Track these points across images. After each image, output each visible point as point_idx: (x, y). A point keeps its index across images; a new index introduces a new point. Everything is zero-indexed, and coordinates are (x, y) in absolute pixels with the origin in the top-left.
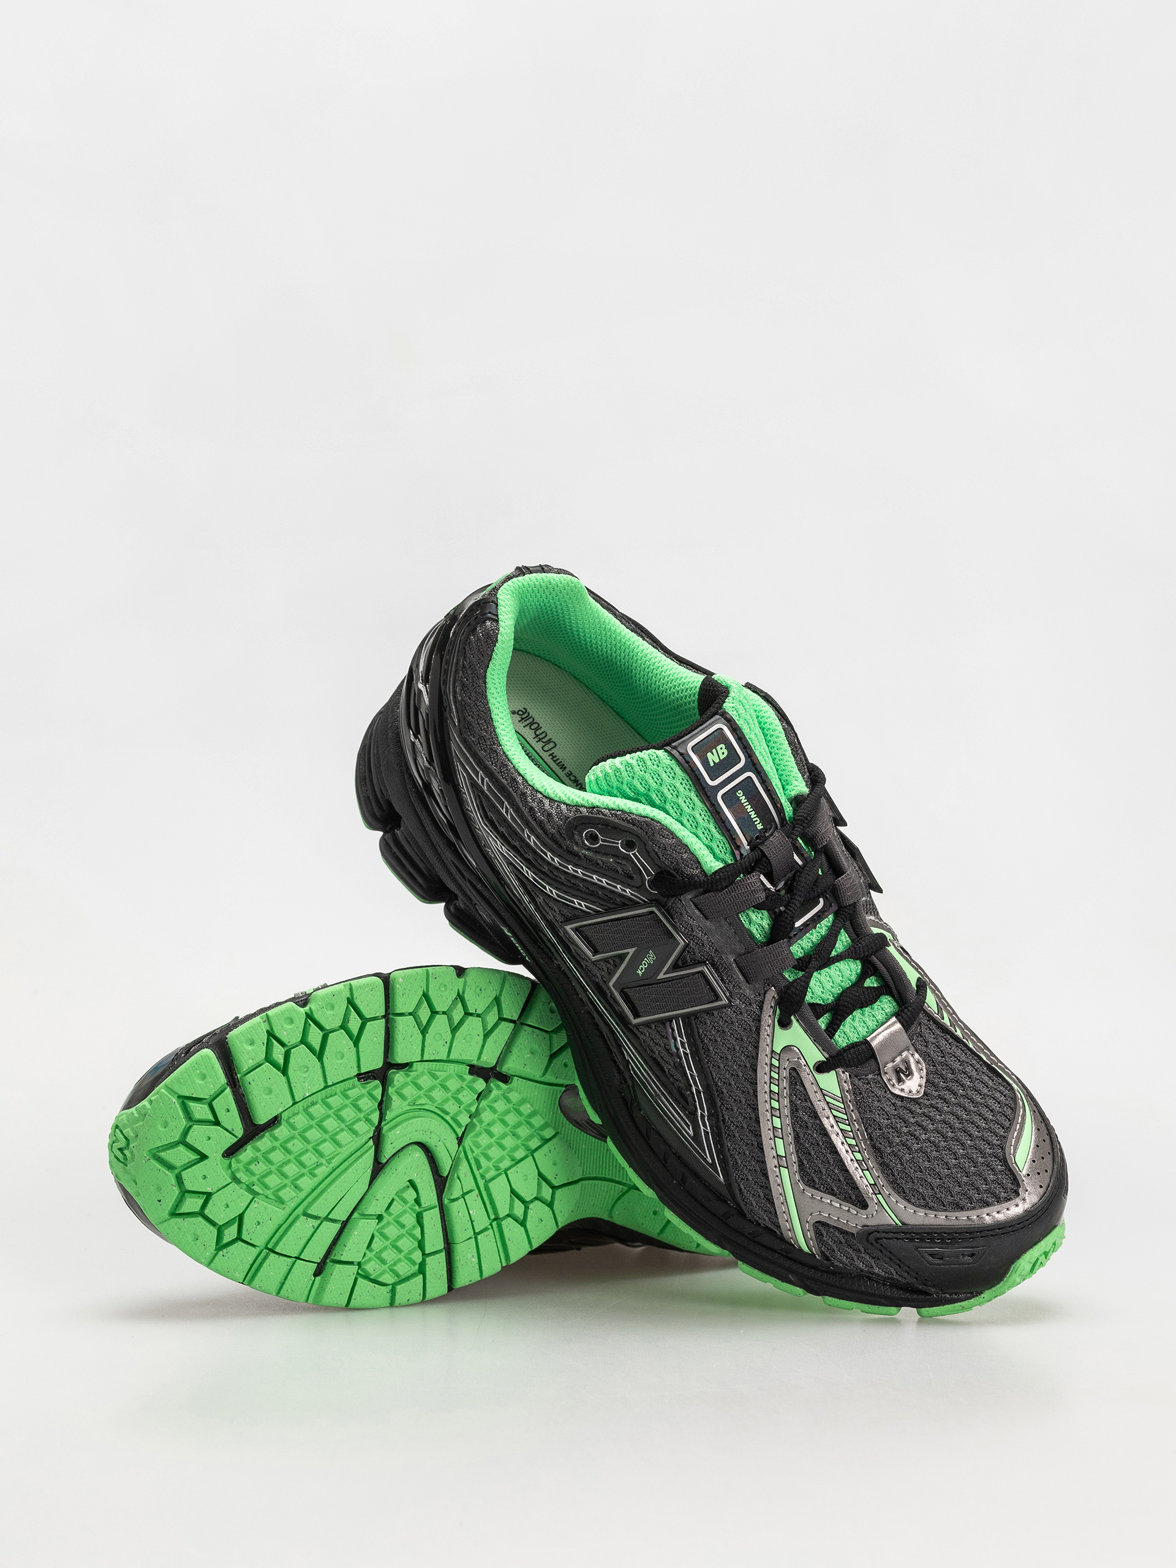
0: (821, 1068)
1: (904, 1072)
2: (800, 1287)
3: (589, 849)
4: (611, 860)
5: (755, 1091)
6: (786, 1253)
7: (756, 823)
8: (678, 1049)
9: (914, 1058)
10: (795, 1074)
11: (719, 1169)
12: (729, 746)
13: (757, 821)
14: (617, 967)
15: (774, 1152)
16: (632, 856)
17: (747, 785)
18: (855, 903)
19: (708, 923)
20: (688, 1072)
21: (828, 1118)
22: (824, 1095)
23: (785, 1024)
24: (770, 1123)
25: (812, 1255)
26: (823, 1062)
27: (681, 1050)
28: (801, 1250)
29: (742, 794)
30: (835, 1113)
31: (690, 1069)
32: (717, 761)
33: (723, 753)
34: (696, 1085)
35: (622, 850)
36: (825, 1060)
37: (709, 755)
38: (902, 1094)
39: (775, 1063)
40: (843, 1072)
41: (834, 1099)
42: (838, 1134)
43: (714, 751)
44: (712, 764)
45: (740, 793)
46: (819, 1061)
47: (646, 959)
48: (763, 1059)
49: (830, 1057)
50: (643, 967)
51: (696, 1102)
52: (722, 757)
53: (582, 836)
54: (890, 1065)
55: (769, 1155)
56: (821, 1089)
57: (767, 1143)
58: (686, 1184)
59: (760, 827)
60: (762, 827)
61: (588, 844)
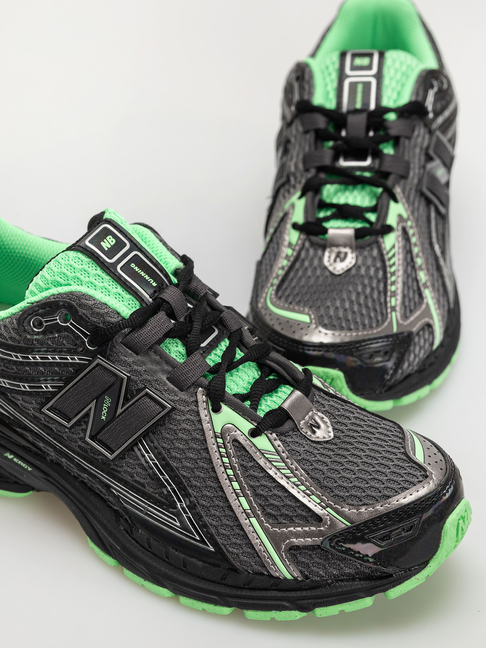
0: (254, 433)
1: (314, 426)
2: (295, 610)
3: (38, 333)
4: (56, 335)
5: (213, 468)
6: (276, 586)
7: (151, 282)
8: (148, 462)
9: (318, 417)
10: (237, 444)
11: (206, 540)
12: (115, 236)
13: (151, 281)
14: (87, 423)
15: (242, 509)
16: (70, 326)
17: (136, 259)
18: (240, 328)
19: (139, 357)
20: (161, 477)
21: (271, 469)
22: (263, 454)
23: (217, 410)
24: (231, 488)
25: (295, 579)
26: (254, 429)
27: (151, 462)
28: (286, 579)
29: (134, 266)
30: (275, 464)
31: (162, 474)
32: (109, 246)
33: (112, 241)
34: (170, 485)
35: (61, 324)
36: (254, 427)
37: (102, 243)
38: (319, 440)
39: (220, 440)
40: (271, 434)
41: (270, 454)
42: (282, 478)
43: (105, 240)
44: (106, 249)
45: (133, 265)
46: (251, 429)
47: (104, 405)
48: (211, 441)
49: (258, 424)
50: (105, 412)
51: (174, 498)
52: (112, 244)
53: (31, 326)
54: (302, 422)
55: (238, 511)
56: (259, 450)
57: (234, 503)
58: (187, 567)
59: (154, 284)
60: (156, 284)
61: (37, 330)
